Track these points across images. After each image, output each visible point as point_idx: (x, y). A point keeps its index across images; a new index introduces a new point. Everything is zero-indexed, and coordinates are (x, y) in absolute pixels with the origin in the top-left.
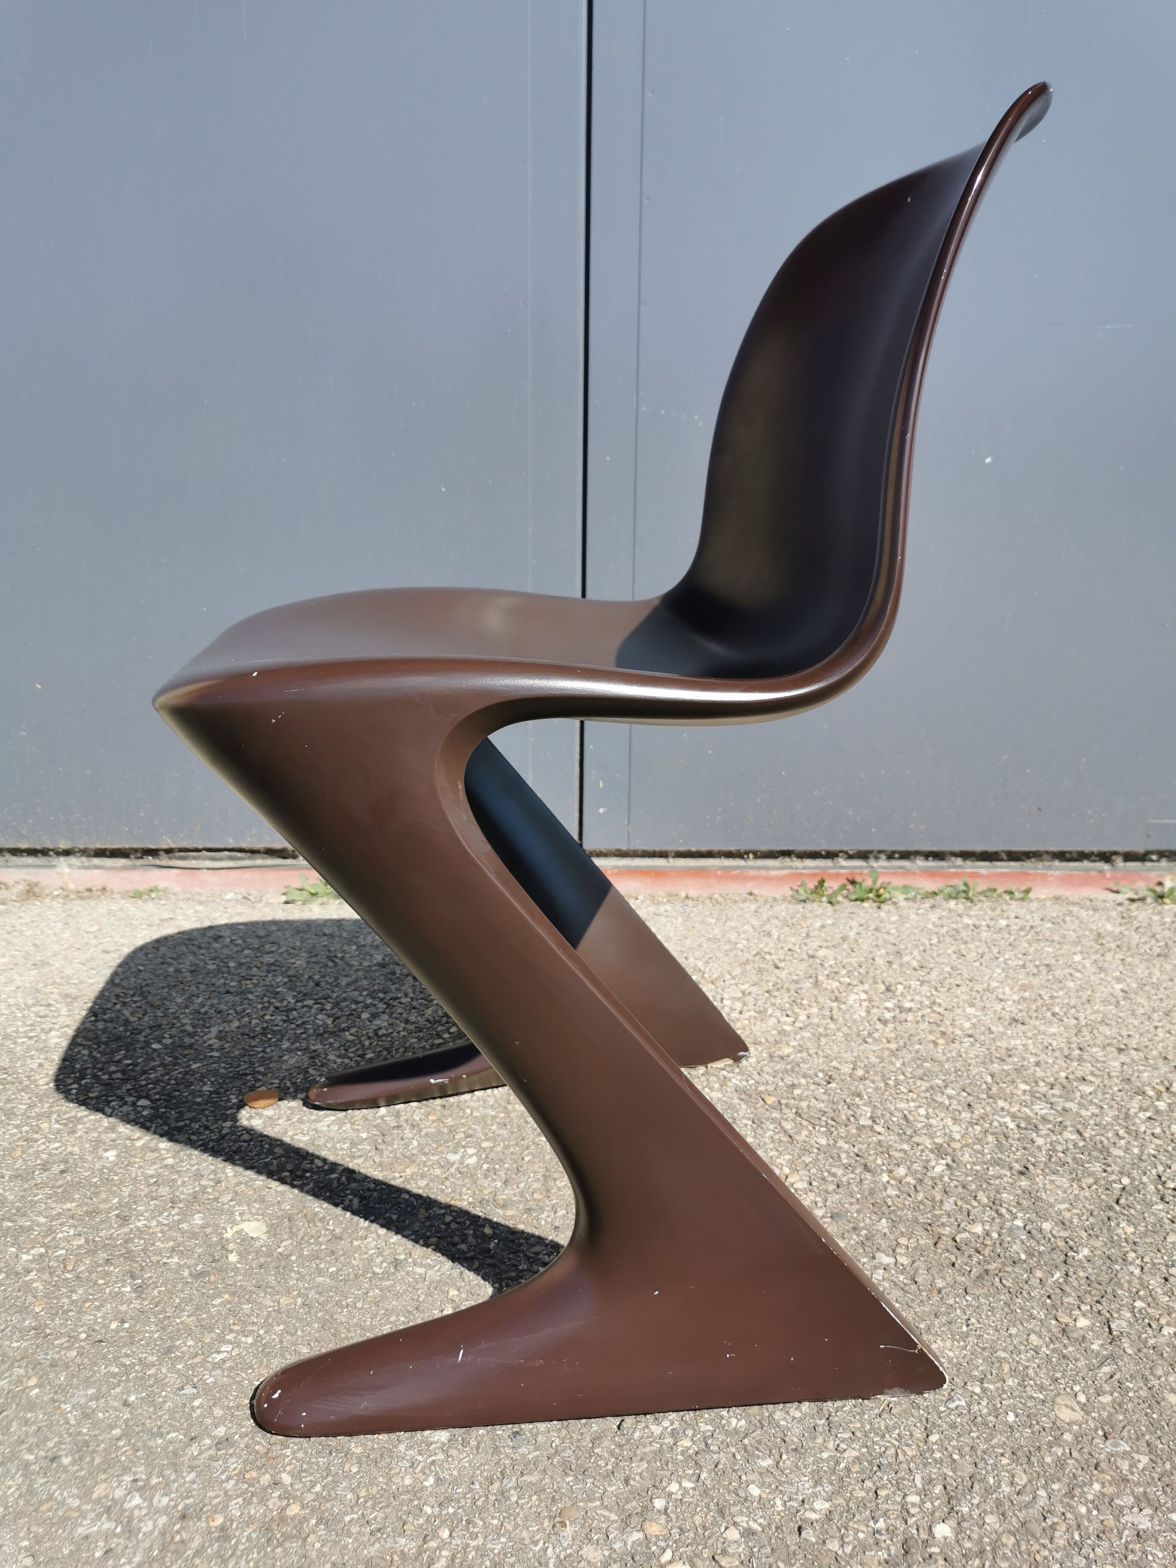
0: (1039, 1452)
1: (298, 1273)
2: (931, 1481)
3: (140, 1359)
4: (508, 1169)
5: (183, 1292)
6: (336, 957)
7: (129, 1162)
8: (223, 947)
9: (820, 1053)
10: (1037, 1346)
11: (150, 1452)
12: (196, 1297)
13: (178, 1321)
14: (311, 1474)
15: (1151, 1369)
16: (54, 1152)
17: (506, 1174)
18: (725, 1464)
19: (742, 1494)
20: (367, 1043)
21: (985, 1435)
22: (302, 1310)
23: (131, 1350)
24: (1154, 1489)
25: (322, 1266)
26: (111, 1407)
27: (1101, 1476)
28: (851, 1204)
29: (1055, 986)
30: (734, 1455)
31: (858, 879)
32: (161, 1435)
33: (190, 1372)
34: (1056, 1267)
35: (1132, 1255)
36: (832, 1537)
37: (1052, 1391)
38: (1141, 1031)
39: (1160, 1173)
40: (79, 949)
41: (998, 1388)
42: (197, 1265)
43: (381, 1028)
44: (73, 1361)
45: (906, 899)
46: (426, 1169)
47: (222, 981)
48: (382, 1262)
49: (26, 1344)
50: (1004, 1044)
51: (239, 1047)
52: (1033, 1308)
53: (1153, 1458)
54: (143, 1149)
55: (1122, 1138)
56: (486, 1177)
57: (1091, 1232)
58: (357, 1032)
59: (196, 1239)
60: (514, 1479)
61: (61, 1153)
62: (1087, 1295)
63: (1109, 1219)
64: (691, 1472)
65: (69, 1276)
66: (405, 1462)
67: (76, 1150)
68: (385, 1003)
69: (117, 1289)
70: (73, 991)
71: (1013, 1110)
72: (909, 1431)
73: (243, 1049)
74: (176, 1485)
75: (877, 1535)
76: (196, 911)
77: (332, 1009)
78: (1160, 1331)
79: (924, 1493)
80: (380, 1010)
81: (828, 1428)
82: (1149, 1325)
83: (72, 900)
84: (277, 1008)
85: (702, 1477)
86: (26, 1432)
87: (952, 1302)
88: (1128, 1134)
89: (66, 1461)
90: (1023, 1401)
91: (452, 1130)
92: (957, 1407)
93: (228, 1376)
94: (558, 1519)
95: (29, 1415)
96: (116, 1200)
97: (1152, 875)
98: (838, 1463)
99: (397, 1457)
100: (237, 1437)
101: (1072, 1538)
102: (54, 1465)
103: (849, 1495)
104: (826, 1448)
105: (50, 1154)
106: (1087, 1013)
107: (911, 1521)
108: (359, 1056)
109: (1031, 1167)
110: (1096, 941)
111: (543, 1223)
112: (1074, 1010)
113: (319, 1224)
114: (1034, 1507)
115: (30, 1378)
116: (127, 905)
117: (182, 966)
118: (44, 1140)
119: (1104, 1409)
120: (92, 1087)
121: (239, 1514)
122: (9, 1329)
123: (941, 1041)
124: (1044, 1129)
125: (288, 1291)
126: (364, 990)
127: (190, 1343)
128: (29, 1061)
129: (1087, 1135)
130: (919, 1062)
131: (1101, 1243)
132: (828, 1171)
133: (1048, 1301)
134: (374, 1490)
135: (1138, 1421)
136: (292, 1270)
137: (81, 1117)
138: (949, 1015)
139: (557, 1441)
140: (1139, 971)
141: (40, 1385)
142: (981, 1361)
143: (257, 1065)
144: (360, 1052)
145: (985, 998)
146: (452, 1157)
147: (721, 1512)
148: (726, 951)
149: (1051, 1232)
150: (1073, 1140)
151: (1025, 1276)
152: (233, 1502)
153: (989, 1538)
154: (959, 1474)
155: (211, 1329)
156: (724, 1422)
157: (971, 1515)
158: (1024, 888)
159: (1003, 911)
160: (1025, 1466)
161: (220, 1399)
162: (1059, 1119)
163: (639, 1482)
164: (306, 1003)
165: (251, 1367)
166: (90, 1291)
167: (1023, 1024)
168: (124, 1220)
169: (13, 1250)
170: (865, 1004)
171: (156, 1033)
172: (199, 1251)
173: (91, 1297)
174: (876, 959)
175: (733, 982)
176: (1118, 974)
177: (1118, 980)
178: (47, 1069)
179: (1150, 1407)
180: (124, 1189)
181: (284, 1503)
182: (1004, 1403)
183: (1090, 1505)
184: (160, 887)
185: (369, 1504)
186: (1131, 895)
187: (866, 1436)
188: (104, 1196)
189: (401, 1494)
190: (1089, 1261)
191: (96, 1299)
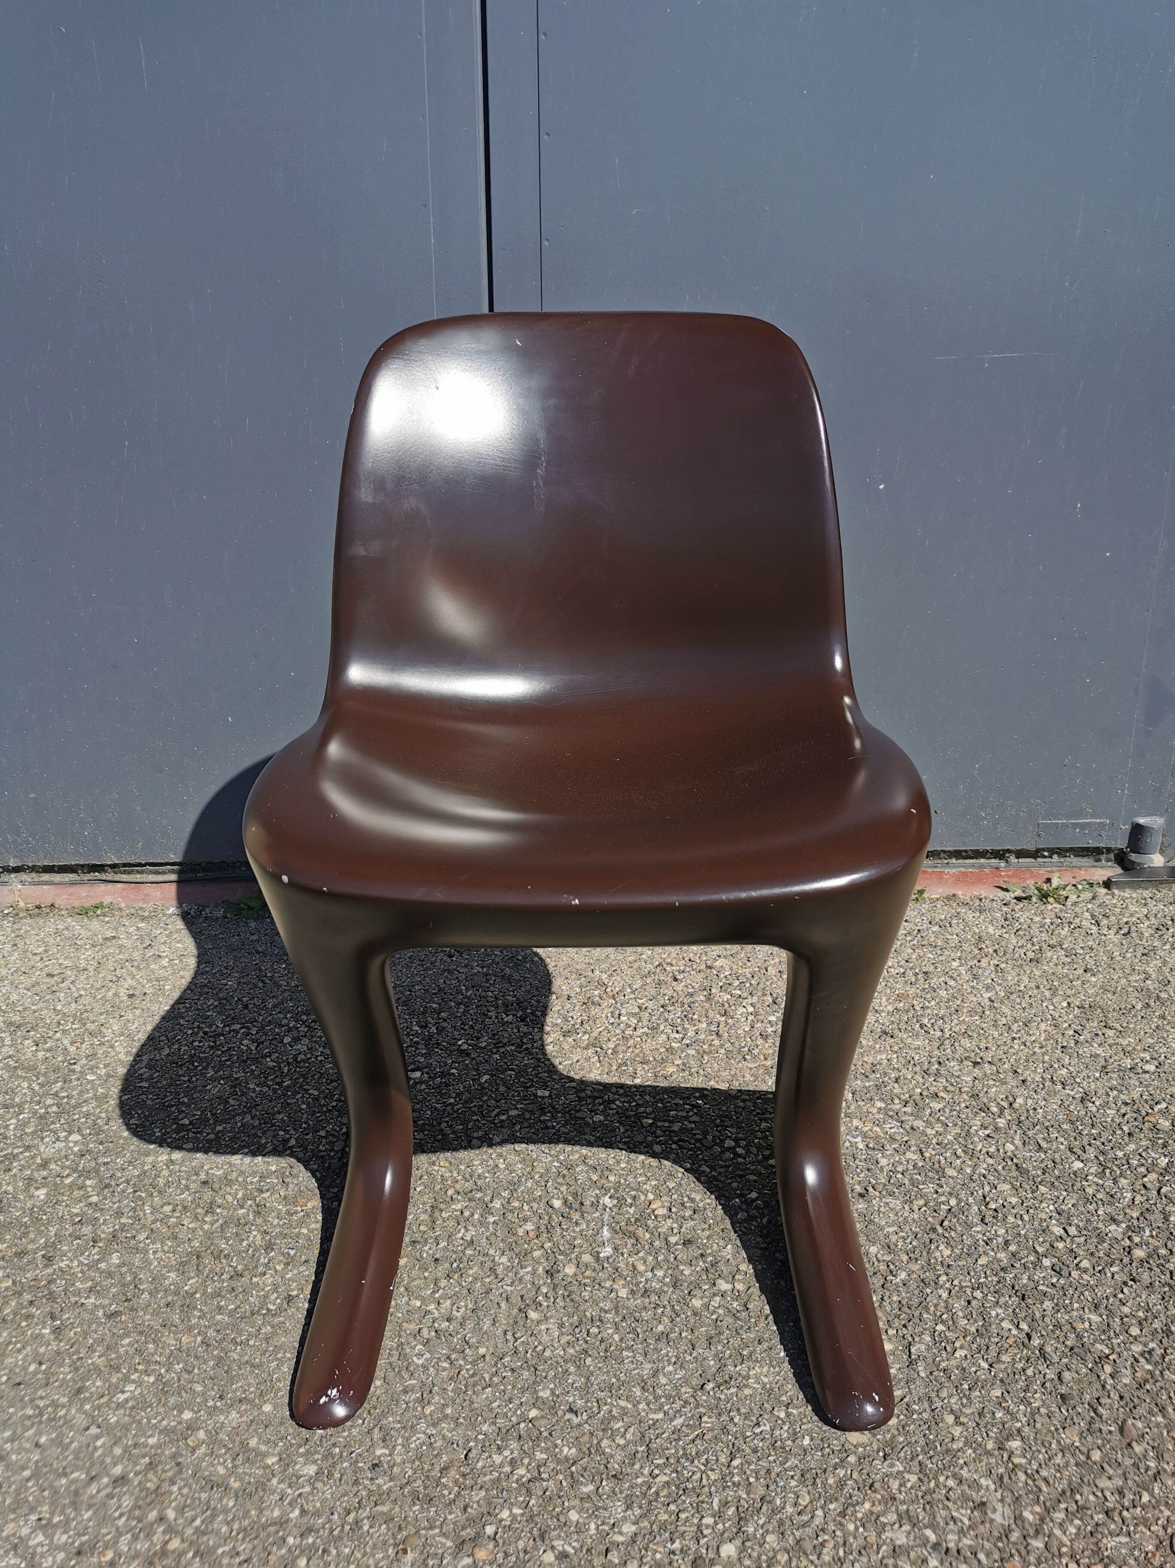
0: (825, 1473)
1: (201, 1310)
2: (727, 1503)
3: (53, 1401)
5: (96, 1332)
6: (266, 976)
7: (58, 1200)
9: (701, 1072)
11: (55, 1492)
12: (108, 1338)
13: (90, 1361)
14: (193, 1509)
15: (938, 1391)
18: (552, 1491)
19: (562, 1519)
20: (286, 1070)
21: (780, 1459)
22: (200, 1349)
23: (46, 1392)
24: (916, 1506)
25: (223, 1303)
26: (24, 1449)
27: (873, 1495)
28: (703, 1230)
29: (929, 996)
30: (561, 1482)
32: (65, 1475)
33: (96, 1412)
34: (874, 1291)
35: (944, 1278)
36: (633, 1558)
38: (999, 1043)
39: (986, 1194)
40: (24, 973)
41: (801, 1413)
42: (111, 1305)
43: (300, 1053)
48: (277, 1298)
50: (870, 1059)
51: (167, 1076)
53: (921, 1476)
54: (70, 1187)
55: (958, 1157)
57: (912, 1255)
58: (278, 1057)
59: (112, 1278)
60: (368, 1509)
62: (896, 1319)
63: (931, 1241)
64: (521, 1499)
66: (275, 1495)
67: (10, 1188)
68: (307, 1026)
69: (37, 1331)
70: (17, 1018)
71: (865, 1129)
72: (716, 1456)
73: (171, 1077)
74: (74, 1523)
75: (671, 1556)
76: (138, 929)
77: (257, 1033)
78: (953, 1353)
79: (719, 1515)
80: (302, 1034)
81: (646, 1454)
82: (945, 1348)
83: (21, 918)
84: (205, 1033)
85: (531, 1504)
88: (965, 1152)
92: (761, 1432)
93: (130, 1415)
94: (401, 1547)
96: (43, 1240)
97: (1042, 871)
98: (650, 1488)
99: (270, 1490)
100: (132, 1474)
101: (837, 1554)
103: (653, 1518)
104: (642, 1474)
106: (953, 1024)
107: (702, 1542)
108: (277, 1084)
109: (870, 1189)
110: (976, 945)
111: (425, 1255)
112: (941, 1021)
113: (224, 1261)
114: (809, 1526)
116: (74, 923)
119: (889, 1431)
120: (29, 1122)
121: (126, 1549)
124: (890, 1149)
125: (190, 1329)
126: (289, 1012)
127: (99, 1383)
129: (927, 1155)
131: (918, 1267)
132: (688, 1196)
134: (246, 1522)
135: (916, 1442)
136: (195, 1308)
137: (17, 1154)
139: (410, 1472)
140: (1010, 978)
142: (790, 1386)
143: (182, 1095)
144: (278, 1080)
147: (542, 1537)
148: (630, 963)
149: (876, 1255)
150: (914, 1161)
152: (123, 1538)
153: (766, 1555)
154: (752, 1496)
155: (118, 1369)
156: (557, 1450)
157: (755, 1535)
158: (919, 888)
160: (810, 1488)
161: (120, 1438)
162: (906, 1139)
163: (475, 1510)
164: (233, 1027)
165: (150, 1406)
166: (14, 1334)
167: (892, 1037)
168: (49, 1260)
170: (751, 1018)
171: (91, 1063)
172: (114, 1290)
173: (14, 1339)
174: (769, 969)
175: (633, 996)
176: (990, 981)
177: (988, 988)
179: (929, 1428)
180: (51, 1228)
181: (167, 1537)
182: (803, 1427)
183: (859, 1523)
184: (105, 903)
185: (240, 1536)
186: (1019, 893)
187: (678, 1461)
188: (32, 1236)
189: (270, 1526)
190: (904, 1285)
191: (19, 1341)
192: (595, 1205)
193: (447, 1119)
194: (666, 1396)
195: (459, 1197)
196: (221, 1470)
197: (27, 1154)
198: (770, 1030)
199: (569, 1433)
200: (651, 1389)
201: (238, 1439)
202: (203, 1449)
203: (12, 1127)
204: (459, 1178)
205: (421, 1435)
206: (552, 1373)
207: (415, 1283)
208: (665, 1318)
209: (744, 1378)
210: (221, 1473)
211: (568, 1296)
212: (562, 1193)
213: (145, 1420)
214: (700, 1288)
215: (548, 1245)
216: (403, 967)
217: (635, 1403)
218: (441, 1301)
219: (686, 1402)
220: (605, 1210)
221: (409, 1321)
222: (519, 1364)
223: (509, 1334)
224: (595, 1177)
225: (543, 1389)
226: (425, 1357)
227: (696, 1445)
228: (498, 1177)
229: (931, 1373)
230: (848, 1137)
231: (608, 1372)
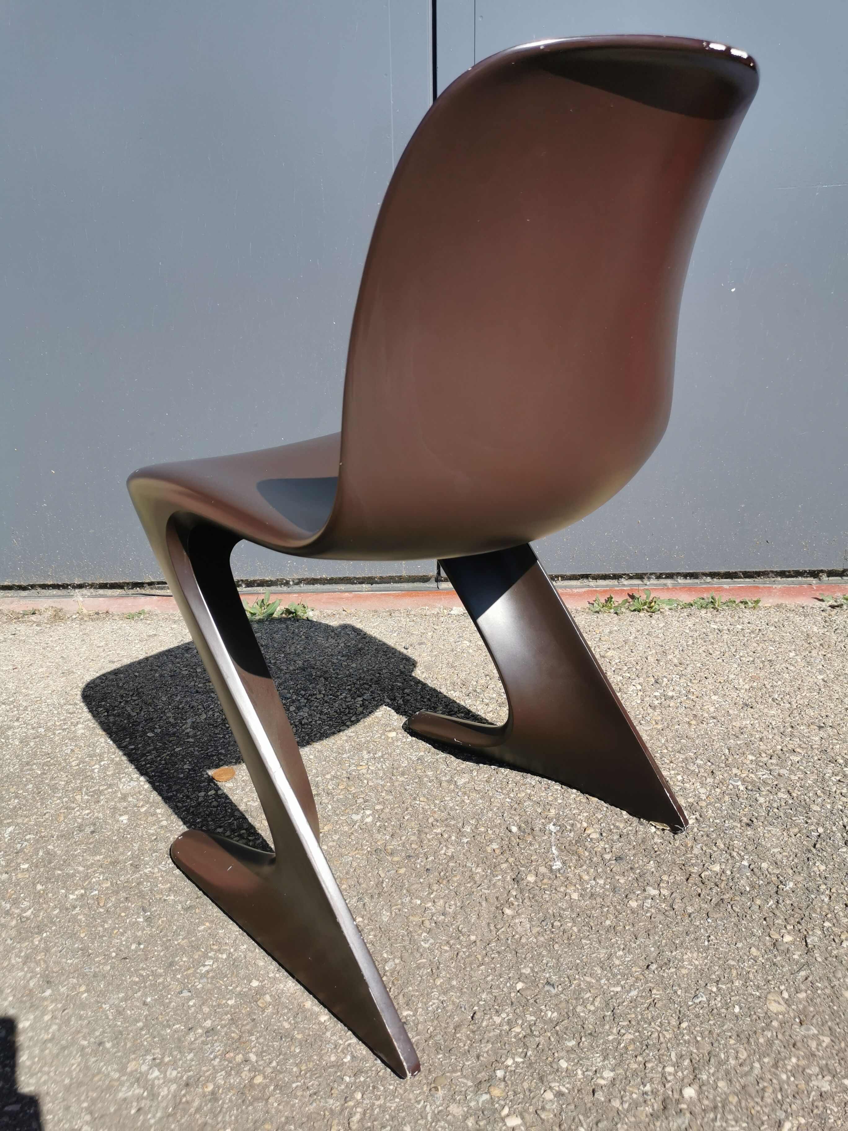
0: (756, 1034)
2: (682, 1056)
3: (152, 971)
4: (394, 826)
5: (178, 921)
6: (270, 663)
7: (137, 824)
8: (192, 657)
10: (756, 956)
11: (163, 1039)
12: (187, 925)
13: (176, 943)
14: (269, 1054)
15: (833, 973)
16: (86, 817)
17: (392, 830)
18: (543, 1045)
19: (555, 1066)
21: (719, 1023)
23: (146, 964)
24: (833, 1062)
26: (135, 1006)
27: (797, 1052)
28: (629, 850)
29: (776, 678)
30: (549, 1038)
31: (637, 596)
32: (169, 1026)
33: (186, 981)
34: (771, 896)
35: (823, 887)
36: (615, 1097)
37: (765, 990)
38: (835, 712)
39: (845, 824)
40: (92, 660)
41: (728, 988)
42: (187, 901)
43: (303, 718)
44: (108, 973)
45: (670, 609)
46: (338, 827)
47: (193, 683)
49: (76, 961)
50: (737, 724)
51: (207, 734)
52: (753, 928)
53: (833, 1038)
54: (145, 814)
55: (820, 797)
56: (379, 831)
57: (795, 869)
61: (90, 818)
62: (792, 918)
63: (808, 859)
64: (521, 1050)
65: (102, 910)
66: (330, 1044)
67: (101, 815)
68: (305, 699)
69: (134, 920)
71: (743, 776)
72: (667, 1019)
73: (210, 735)
75: (645, 1096)
76: (172, 629)
78: (841, 944)
79: (677, 1065)
80: (303, 704)
81: (612, 1018)
82: (834, 940)
83: (86, 621)
85: (528, 1054)
86: (81, 1025)
87: (698, 923)
88: (824, 793)
89: (108, 1045)
90: (745, 997)
91: (355, 797)
92: (700, 1002)
93: (211, 983)
94: (433, 1085)
95: (82, 1013)
96: (130, 853)
97: (847, 587)
98: (619, 1043)
99: (325, 1041)
100: (219, 1027)
101: (777, 1097)
102: (101, 1048)
103: (626, 1066)
104: (612, 1033)
105: (83, 819)
106: (798, 698)
107: (668, 1085)
109: (755, 820)
110: (806, 640)
111: (418, 866)
112: (788, 696)
114: (750, 1075)
115: (81, 985)
116: (124, 625)
117: (165, 672)
118: (78, 808)
119: (801, 1003)
120: (109, 767)
121: (223, 1083)
122: (64, 950)
123: (693, 722)
124: (764, 790)
126: (291, 688)
127: (185, 959)
128: (64, 748)
129: (794, 795)
130: (677, 739)
131: (802, 878)
132: (613, 824)
133: (764, 922)
134: (311, 1065)
135: (823, 1011)
137: (102, 790)
138: (699, 702)
139: (431, 1029)
140: (836, 665)
141: (87, 991)
142: (717, 968)
143: (220, 748)
145: (725, 688)
146: (356, 817)
147: (541, 1079)
149: (767, 869)
150: (785, 799)
151: (749, 903)
152: (219, 1074)
153: (720, 1097)
154: (701, 1051)
155: (198, 948)
156: (543, 1014)
157: (708, 1081)
158: (756, 599)
159: (739, 617)
160: (746, 1045)
161: (207, 1000)
162: (775, 783)
163: (486, 1058)
165: (226, 976)
166: (116, 921)
167: (752, 707)
168: (136, 867)
169: (63, 891)
170: (640, 693)
171: (150, 725)
172: (188, 890)
173: (117, 926)
174: (649, 658)
176: (821, 667)
177: (820, 672)
178: (77, 754)
179: (832, 1001)
180: (134, 844)
181: (252, 1074)
182: (732, 998)
183: (789, 1074)
184: (146, 610)
185: (308, 1075)
186: (832, 602)
187: (638, 1024)
188: (121, 850)
189: (329, 1068)
190: (793, 892)
191: (121, 927)
192: (543, 831)
193: (420, 767)
194: (620, 974)
195: (438, 824)
196: (286, 1025)
197: (110, 790)
198: (656, 702)
199: (550, 1001)
200: (608, 968)
201: (296, 1002)
202: (270, 1010)
203: (96, 771)
204: (436, 810)
205: (436, 1001)
206: (529, 955)
207: (415, 886)
208: (610, 915)
209: (679, 961)
210: (286, 1027)
211: (533, 898)
212: (516, 821)
213: (223, 987)
214: (634, 893)
215: (511, 860)
216: (372, 656)
217: (598, 978)
218: (436, 900)
219: (637, 979)
220: (551, 834)
221: (414, 915)
222: (503, 948)
223: (492, 925)
224: (539, 810)
225: (525, 967)
226: (430, 942)
227: (651, 1012)
228: (465, 809)
229: (826, 959)
230: (731, 781)
231: (573, 955)
